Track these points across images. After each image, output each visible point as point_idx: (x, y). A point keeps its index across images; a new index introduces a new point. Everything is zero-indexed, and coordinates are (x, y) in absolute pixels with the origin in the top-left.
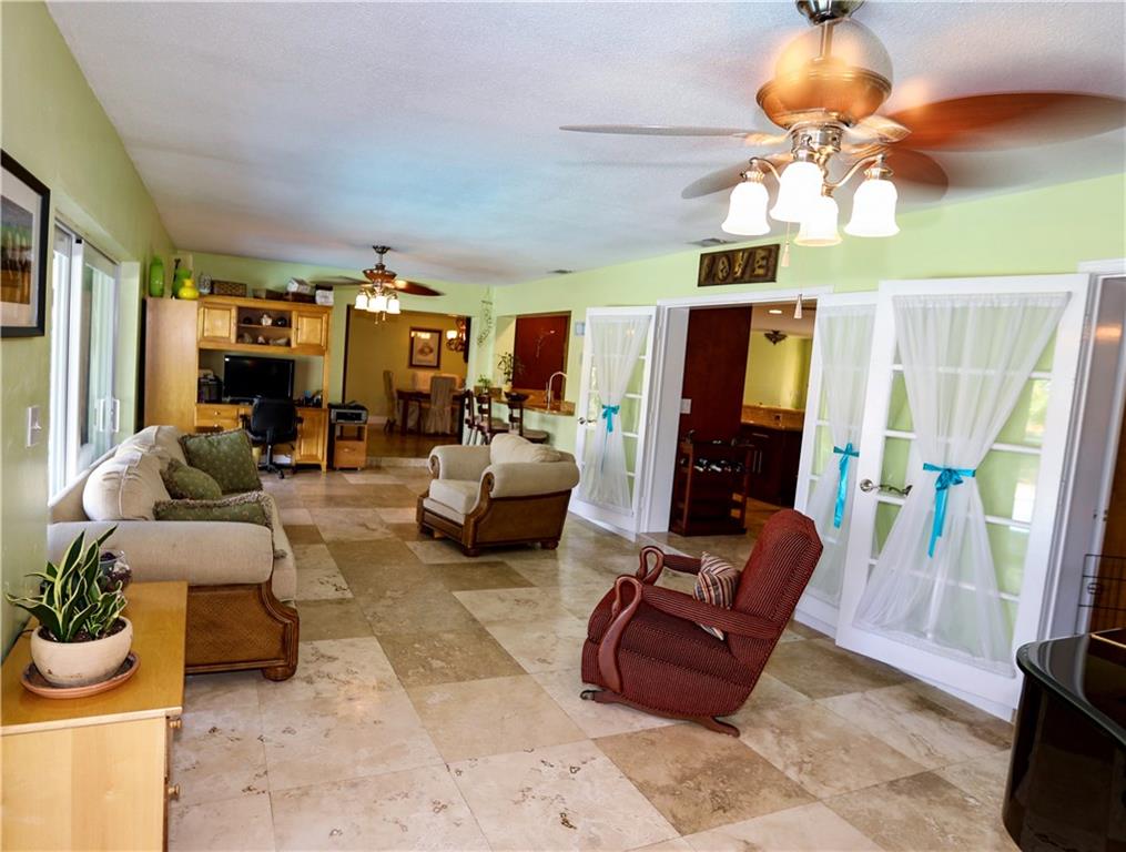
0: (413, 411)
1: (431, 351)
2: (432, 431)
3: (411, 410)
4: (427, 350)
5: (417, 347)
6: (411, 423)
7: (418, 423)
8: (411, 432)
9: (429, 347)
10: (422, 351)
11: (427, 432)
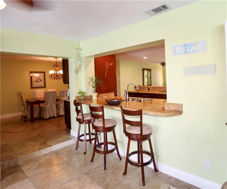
0: (36, 109)
1: (41, 81)
2: (48, 117)
3: (34, 109)
4: (39, 80)
5: (34, 80)
6: (36, 115)
7: (40, 114)
8: (36, 119)
9: (40, 79)
10: (37, 81)
11: (45, 118)
